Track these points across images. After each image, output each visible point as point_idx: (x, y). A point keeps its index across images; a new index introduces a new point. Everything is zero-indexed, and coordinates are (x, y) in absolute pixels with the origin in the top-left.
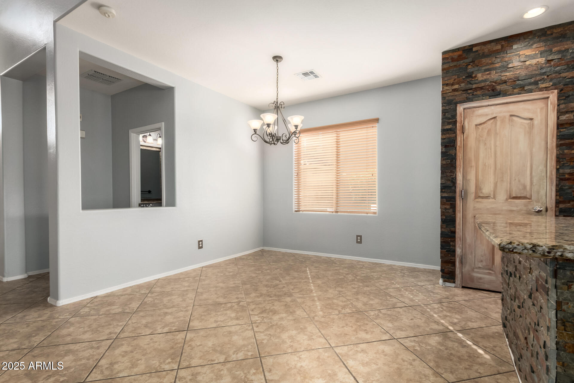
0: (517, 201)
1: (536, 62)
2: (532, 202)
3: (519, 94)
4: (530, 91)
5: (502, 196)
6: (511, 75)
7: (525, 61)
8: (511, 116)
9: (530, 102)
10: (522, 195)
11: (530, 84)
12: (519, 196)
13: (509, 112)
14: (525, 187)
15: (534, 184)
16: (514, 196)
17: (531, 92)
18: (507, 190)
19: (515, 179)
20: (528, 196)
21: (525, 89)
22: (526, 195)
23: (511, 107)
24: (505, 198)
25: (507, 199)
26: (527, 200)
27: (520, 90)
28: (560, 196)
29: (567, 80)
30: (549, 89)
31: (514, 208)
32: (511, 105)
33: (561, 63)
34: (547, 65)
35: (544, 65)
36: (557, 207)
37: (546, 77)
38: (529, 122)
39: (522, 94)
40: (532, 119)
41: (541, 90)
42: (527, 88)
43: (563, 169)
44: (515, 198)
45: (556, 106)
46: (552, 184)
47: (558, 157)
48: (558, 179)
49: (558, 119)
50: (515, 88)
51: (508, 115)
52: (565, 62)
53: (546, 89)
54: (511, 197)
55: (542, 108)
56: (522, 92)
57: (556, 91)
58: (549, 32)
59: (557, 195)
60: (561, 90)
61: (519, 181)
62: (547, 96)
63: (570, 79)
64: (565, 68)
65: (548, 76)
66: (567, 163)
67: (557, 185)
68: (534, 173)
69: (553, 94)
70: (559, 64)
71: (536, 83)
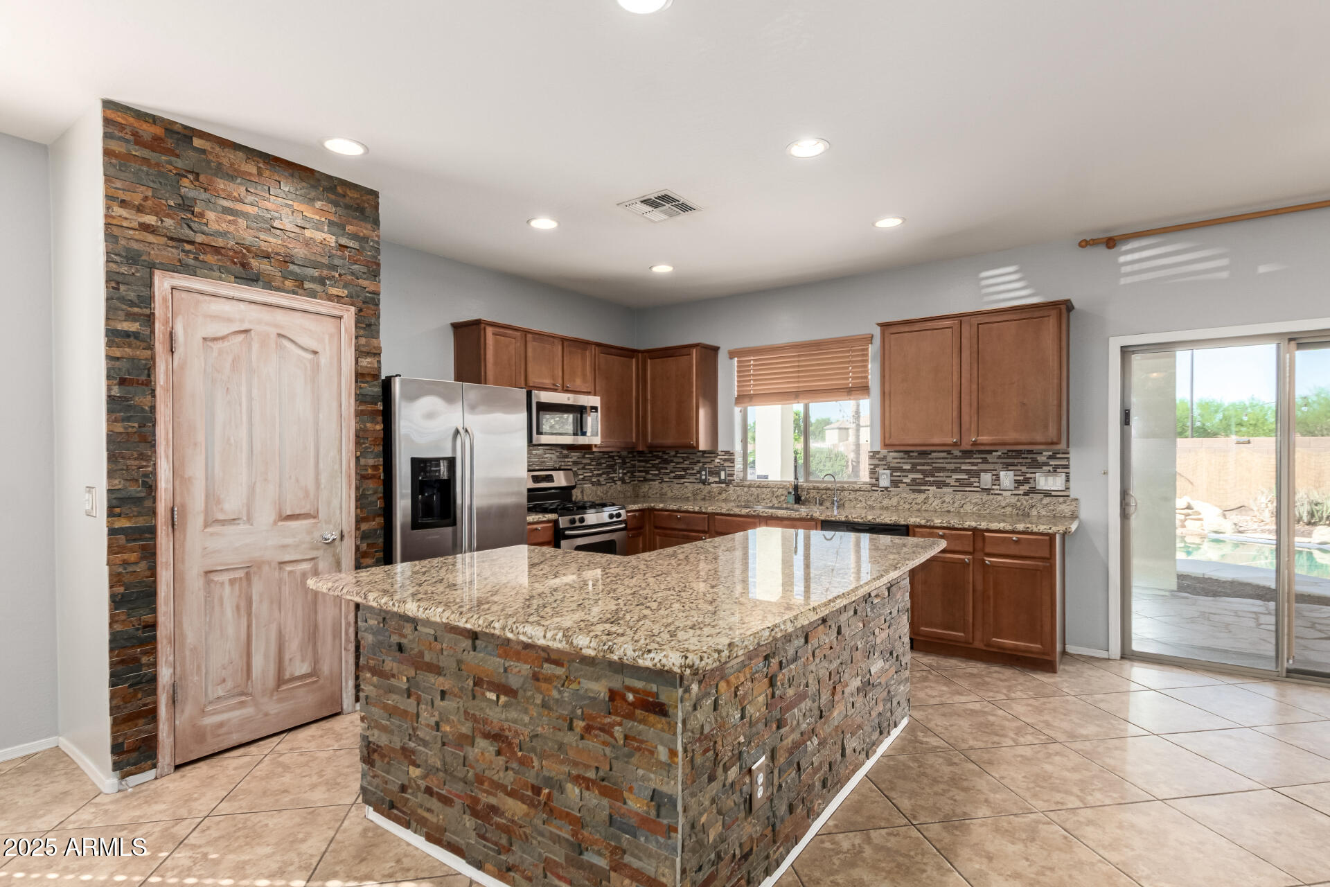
0: (293, 524)
1: (322, 238)
2: (319, 525)
3: (294, 293)
4: (313, 294)
5: (264, 515)
6: (279, 246)
7: (304, 228)
8: (280, 335)
9: (312, 316)
10: (302, 511)
11: (313, 279)
12: (297, 512)
13: (276, 326)
14: (306, 495)
15: (322, 486)
16: (288, 512)
17: (315, 298)
18: (275, 502)
19: (290, 477)
20: (312, 512)
21: (305, 286)
22: (309, 510)
23: (280, 316)
24: (271, 518)
25: (275, 523)
26: (312, 521)
27: (295, 286)
28: (361, 509)
29: (367, 294)
30: (342, 301)
31: (289, 541)
32: (279, 312)
33: (359, 260)
34: (339, 253)
35: (334, 252)
36: (357, 528)
37: (337, 276)
38: (310, 356)
39: (301, 295)
40: (315, 353)
41: (330, 298)
42: (307, 285)
43: (365, 458)
44: (290, 517)
45: (354, 337)
46: (350, 485)
47: (357, 436)
48: (359, 477)
49: (357, 362)
50: (286, 278)
51: (273, 331)
52: (364, 260)
53: (339, 299)
54: (280, 516)
55: (331, 336)
56: (300, 291)
57: (353, 309)
58: (340, 190)
59: (356, 508)
60: (360, 310)
61: (297, 481)
62: (339, 313)
63: (370, 293)
64: (365, 271)
65: (340, 275)
66: (370, 448)
67: (357, 488)
68: (321, 465)
69: (349, 314)
70: (356, 261)
71: (321, 281)
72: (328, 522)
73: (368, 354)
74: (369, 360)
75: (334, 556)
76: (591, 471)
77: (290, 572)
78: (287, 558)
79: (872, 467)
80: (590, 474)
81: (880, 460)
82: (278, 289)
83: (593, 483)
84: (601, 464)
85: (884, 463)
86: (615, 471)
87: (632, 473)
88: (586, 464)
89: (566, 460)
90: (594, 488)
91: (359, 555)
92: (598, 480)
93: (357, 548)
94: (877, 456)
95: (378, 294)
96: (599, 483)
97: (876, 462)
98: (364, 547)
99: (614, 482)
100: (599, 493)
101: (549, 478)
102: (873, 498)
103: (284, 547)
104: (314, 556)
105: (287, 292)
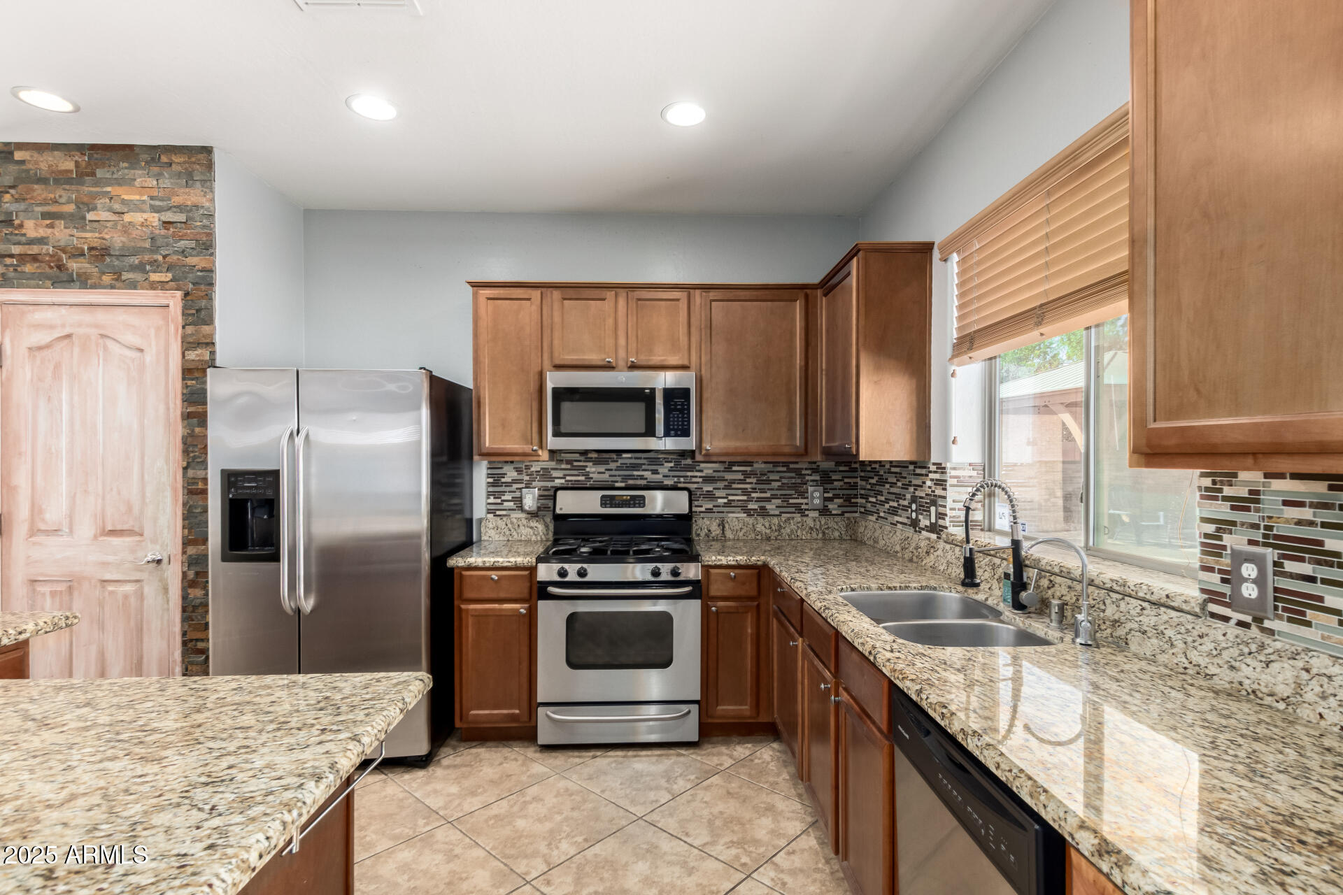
0: (116, 541)
1: (142, 220)
2: (143, 543)
3: (112, 287)
4: (133, 285)
5: (86, 529)
6: (96, 240)
7: (123, 213)
8: (103, 336)
9: (136, 310)
10: (125, 527)
11: (133, 268)
12: (119, 527)
13: (97, 326)
14: (130, 509)
15: (148, 500)
16: (110, 528)
17: (135, 288)
18: (96, 515)
19: (111, 490)
20: (136, 529)
21: (123, 278)
22: (133, 526)
23: (101, 316)
24: (93, 532)
25: (95, 537)
26: (138, 538)
27: (113, 279)
28: (190, 529)
29: (199, 274)
30: (167, 286)
31: (110, 558)
32: (100, 310)
33: (186, 234)
34: (163, 232)
35: (157, 232)
36: (184, 553)
37: (160, 258)
38: (136, 354)
39: (119, 289)
40: (141, 350)
41: (153, 286)
42: (125, 276)
43: (194, 469)
44: (113, 533)
45: (180, 328)
46: (176, 501)
47: (184, 443)
48: (186, 491)
49: (184, 356)
50: (104, 273)
51: (94, 332)
52: (191, 233)
53: (162, 285)
54: (104, 531)
55: (158, 329)
56: (118, 284)
57: (179, 294)
58: (164, 159)
59: (184, 527)
60: (187, 294)
61: (119, 493)
62: (164, 302)
63: (201, 271)
64: (193, 246)
65: (164, 257)
66: (200, 457)
67: (184, 505)
68: (146, 476)
69: (174, 300)
70: (182, 236)
71: (140, 268)
72: (154, 541)
73: (198, 344)
74: (199, 351)
75: (160, 580)
76: (745, 492)
77: (111, 593)
78: (108, 577)
79: (1211, 528)
80: (745, 498)
81: (1239, 504)
82: (94, 287)
83: (749, 513)
84: (769, 482)
85: (1252, 517)
86: (803, 495)
87: (848, 499)
88: (733, 482)
89: (689, 474)
90: (751, 521)
91: (186, 584)
92: (763, 508)
93: (184, 574)
94: (1227, 491)
95: (211, 271)
96: (763, 512)
97: (1222, 510)
98: (191, 575)
99: (802, 512)
100: (759, 527)
101: (640, 501)
102: (1208, 646)
103: (105, 564)
104: (138, 578)
105: (104, 287)
